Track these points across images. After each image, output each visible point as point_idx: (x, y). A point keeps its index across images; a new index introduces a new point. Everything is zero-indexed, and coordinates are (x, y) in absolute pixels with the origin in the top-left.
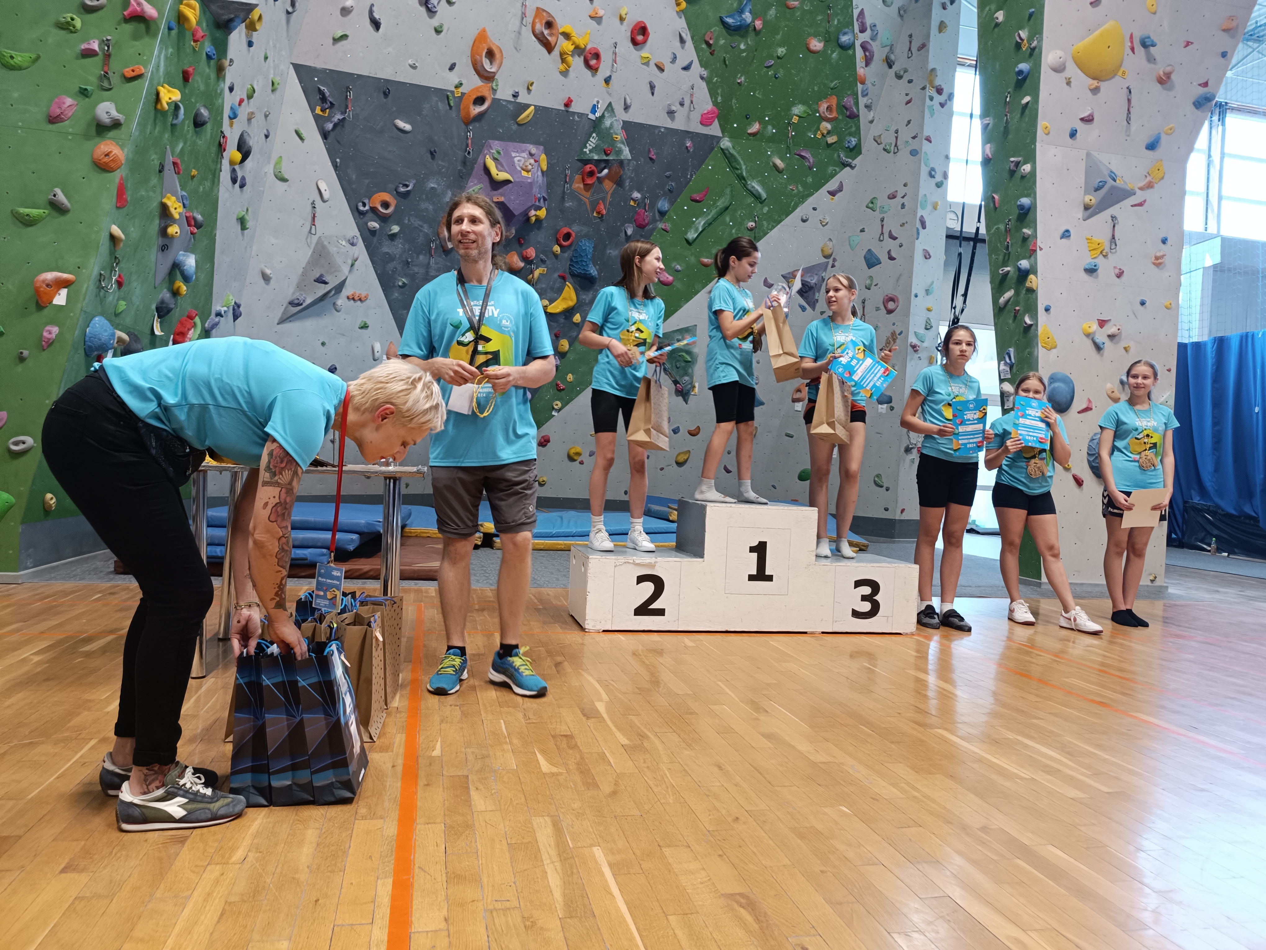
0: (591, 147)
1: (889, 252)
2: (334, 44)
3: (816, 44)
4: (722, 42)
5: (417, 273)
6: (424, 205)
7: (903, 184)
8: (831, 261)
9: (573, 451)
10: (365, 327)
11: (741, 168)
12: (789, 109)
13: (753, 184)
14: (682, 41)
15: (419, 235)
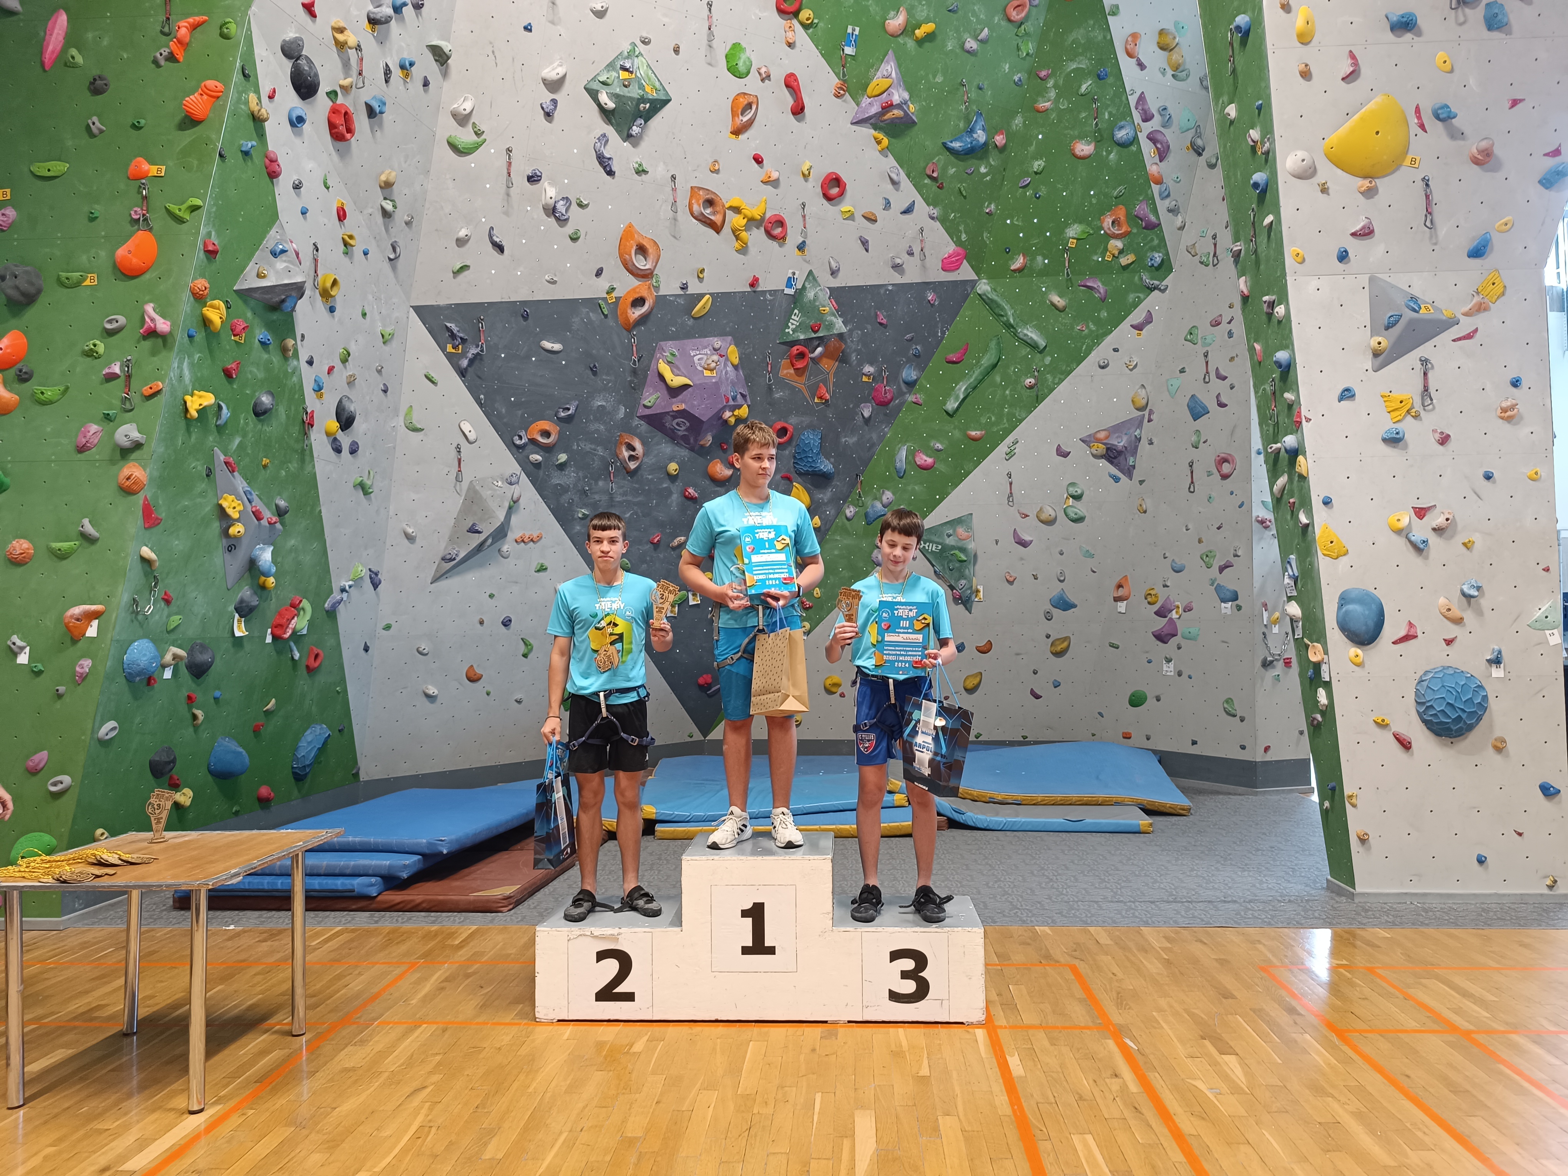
0: (794, 326)
1: (1218, 396)
2: (454, 278)
3: (1084, 148)
4: (952, 171)
5: (600, 501)
6: (594, 426)
7: (1228, 305)
8: (1146, 413)
9: (829, 682)
10: (542, 569)
11: (1006, 315)
12: (1062, 232)
13: (1025, 332)
14: (894, 183)
15: (593, 460)
